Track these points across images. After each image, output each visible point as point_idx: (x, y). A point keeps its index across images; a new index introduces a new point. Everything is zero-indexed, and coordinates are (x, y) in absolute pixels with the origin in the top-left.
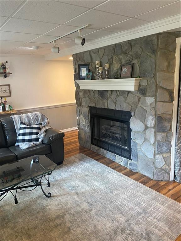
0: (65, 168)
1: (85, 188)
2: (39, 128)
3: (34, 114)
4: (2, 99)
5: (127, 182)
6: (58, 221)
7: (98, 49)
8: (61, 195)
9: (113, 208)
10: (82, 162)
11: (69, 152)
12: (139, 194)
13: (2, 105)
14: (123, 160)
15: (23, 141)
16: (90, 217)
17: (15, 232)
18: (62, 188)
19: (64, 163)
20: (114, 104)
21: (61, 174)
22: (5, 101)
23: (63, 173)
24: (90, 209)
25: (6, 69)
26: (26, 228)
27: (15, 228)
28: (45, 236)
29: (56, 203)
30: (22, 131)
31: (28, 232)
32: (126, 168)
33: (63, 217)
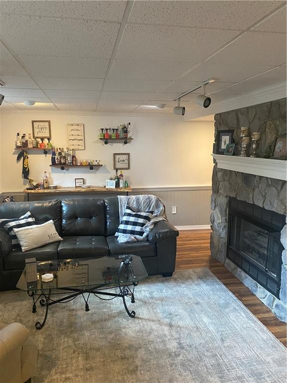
0: (171, 284)
1: (185, 321)
2: (147, 218)
3: (147, 197)
4: (117, 171)
5: (257, 333)
6: (128, 353)
7: (248, 109)
8: (148, 319)
9: (212, 366)
10: (200, 281)
11: (190, 261)
12: (269, 359)
13: (116, 180)
14: (267, 296)
15: (124, 231)
16: (171, 365)
17: (75, 345)
18: (155, 311)
19: (175, 276)
20: (261, 197)
21: (162, 290)
22: (121, 175)
23: (166, 290)
24: (177, 353)
25: (127, 133)
26: (88, 346)
27: (77, 341)
28: (104, 364)
29: (138, 328)
30: (125, 218)
31: (88, 352)
32: (270, 311)
33: (136, 350)
